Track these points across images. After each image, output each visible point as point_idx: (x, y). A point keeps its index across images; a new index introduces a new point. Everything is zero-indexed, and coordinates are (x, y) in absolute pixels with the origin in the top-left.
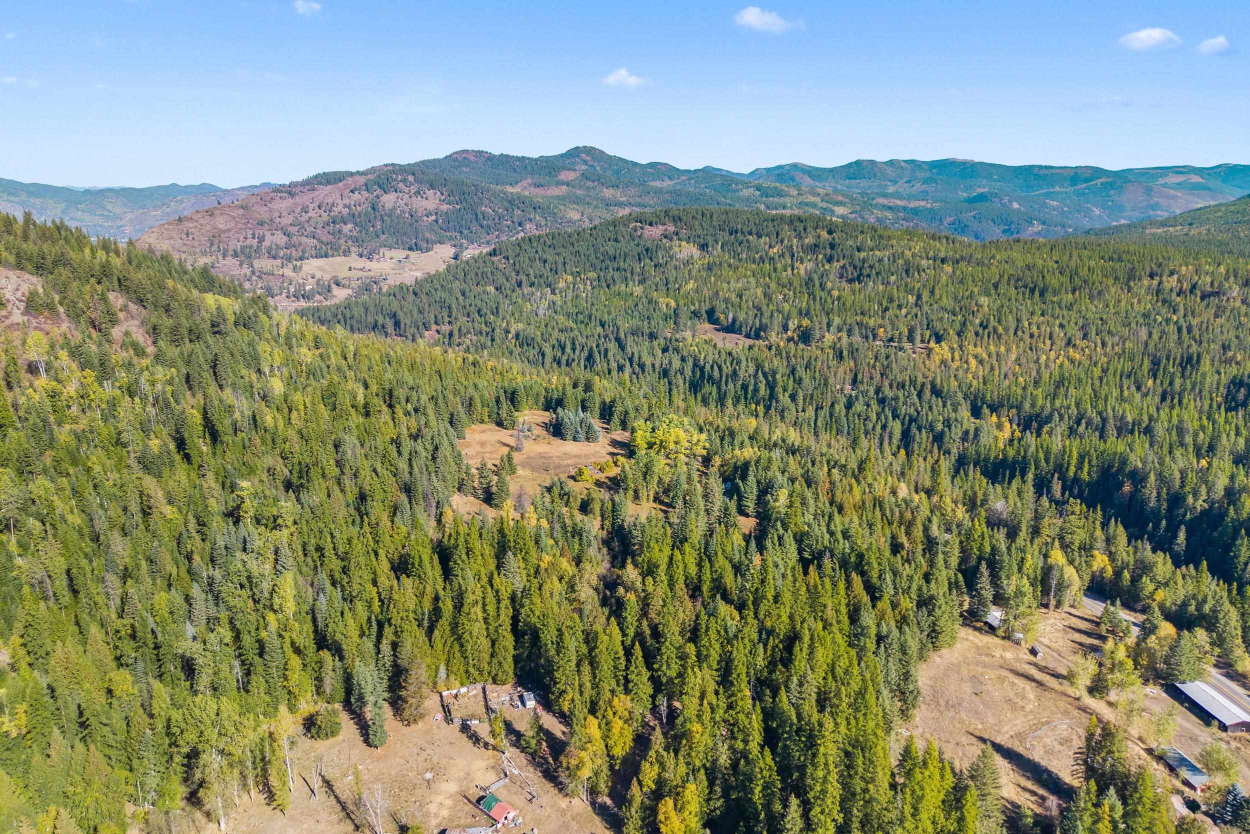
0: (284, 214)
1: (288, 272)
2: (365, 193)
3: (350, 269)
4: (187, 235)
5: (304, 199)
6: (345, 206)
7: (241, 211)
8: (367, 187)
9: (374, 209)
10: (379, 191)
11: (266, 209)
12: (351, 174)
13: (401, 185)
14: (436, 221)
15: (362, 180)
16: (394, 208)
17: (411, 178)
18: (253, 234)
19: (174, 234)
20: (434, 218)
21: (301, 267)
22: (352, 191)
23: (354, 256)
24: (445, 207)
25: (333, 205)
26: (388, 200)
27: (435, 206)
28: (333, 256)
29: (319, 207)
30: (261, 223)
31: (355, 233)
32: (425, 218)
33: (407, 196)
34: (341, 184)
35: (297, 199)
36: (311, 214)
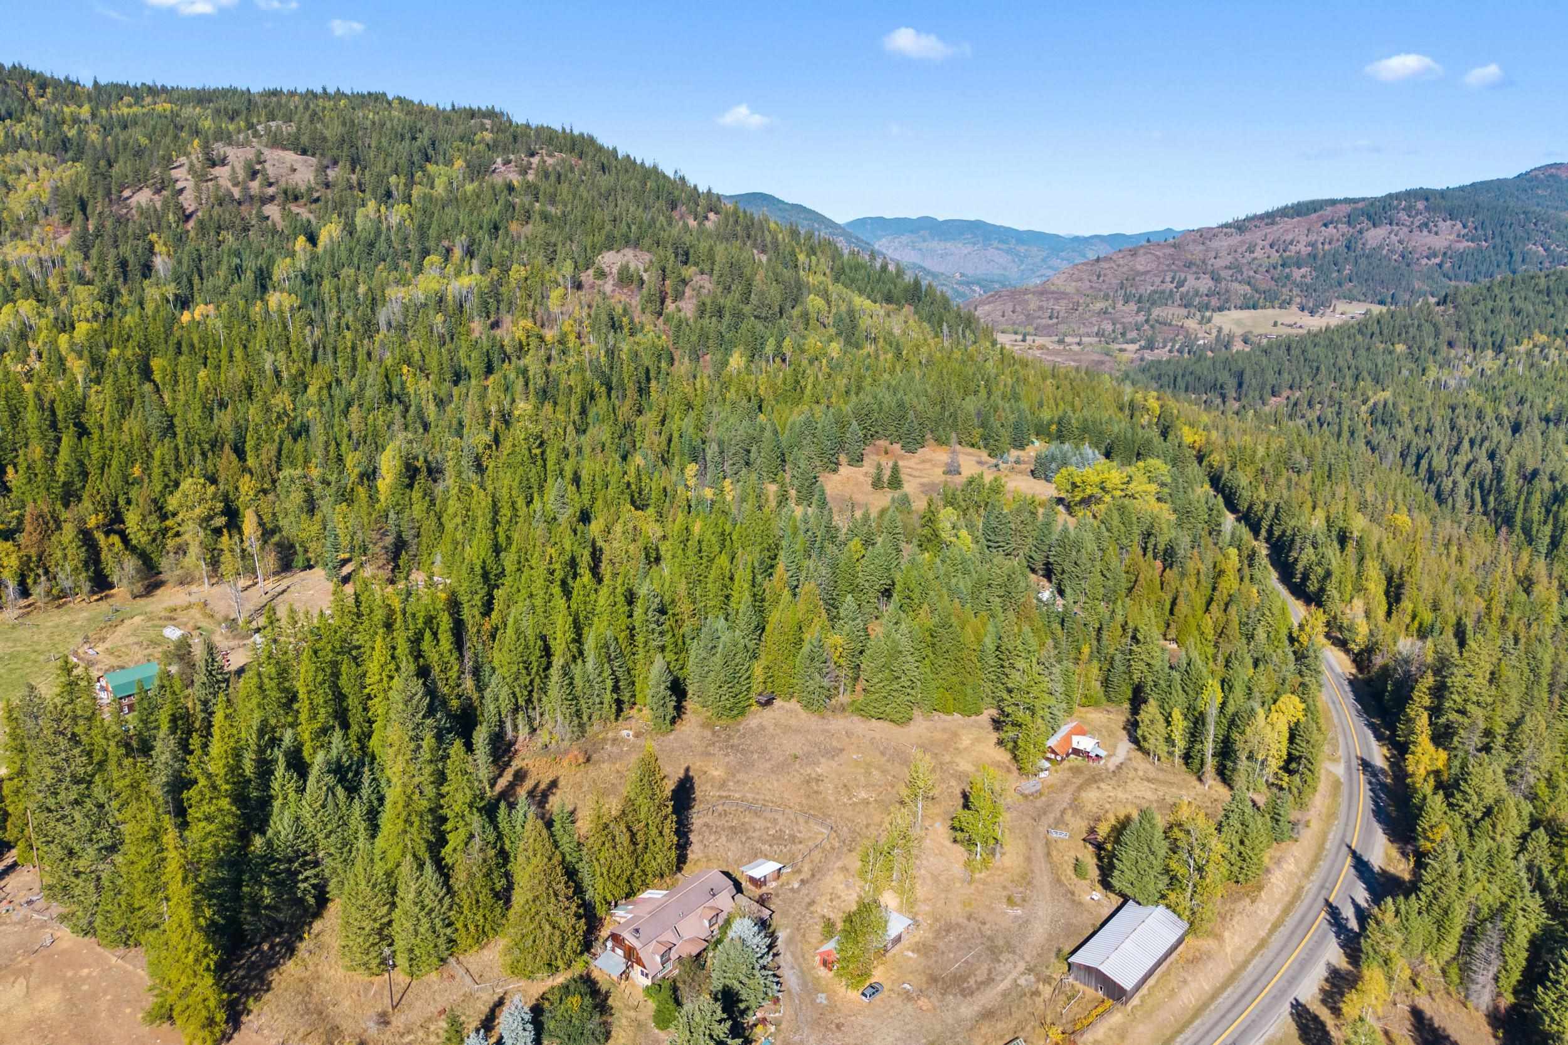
0: (1224, 253)
1: (1191, 324)
2: (1343, 228)
3: (1275, 324)
4: (1099, 276)
5: (1255, 236)
6: (1308, 245)
7: (1171, 251)
8: (1350, 220)
9: (1348, 247)
10: (1366, 224)
11: (1201, 247)
12: (1333, 202)
13: (1403, 216)
14: (1440, 266)
15: (1347, 208)
16: (1381, 247)
17: (1420, 205)
18: (1173, 278)
19: (1085, 276)
20: (1438, 260)
21: (1209, 320)
22: (1325, 225)
23: (1294, 308)
24: (1463, 245)
25: (1291, 243)
26: (1375, 236)
27: (1446, 244)
28: (1264, 307)
29: (1271, 246)
30: (1189, 265)
31: (1308, 280)
32: (1424, 261)
33: (1405, 229)
34: (1314, 216)
35: (1248, 236)
36: (1258, 253)
